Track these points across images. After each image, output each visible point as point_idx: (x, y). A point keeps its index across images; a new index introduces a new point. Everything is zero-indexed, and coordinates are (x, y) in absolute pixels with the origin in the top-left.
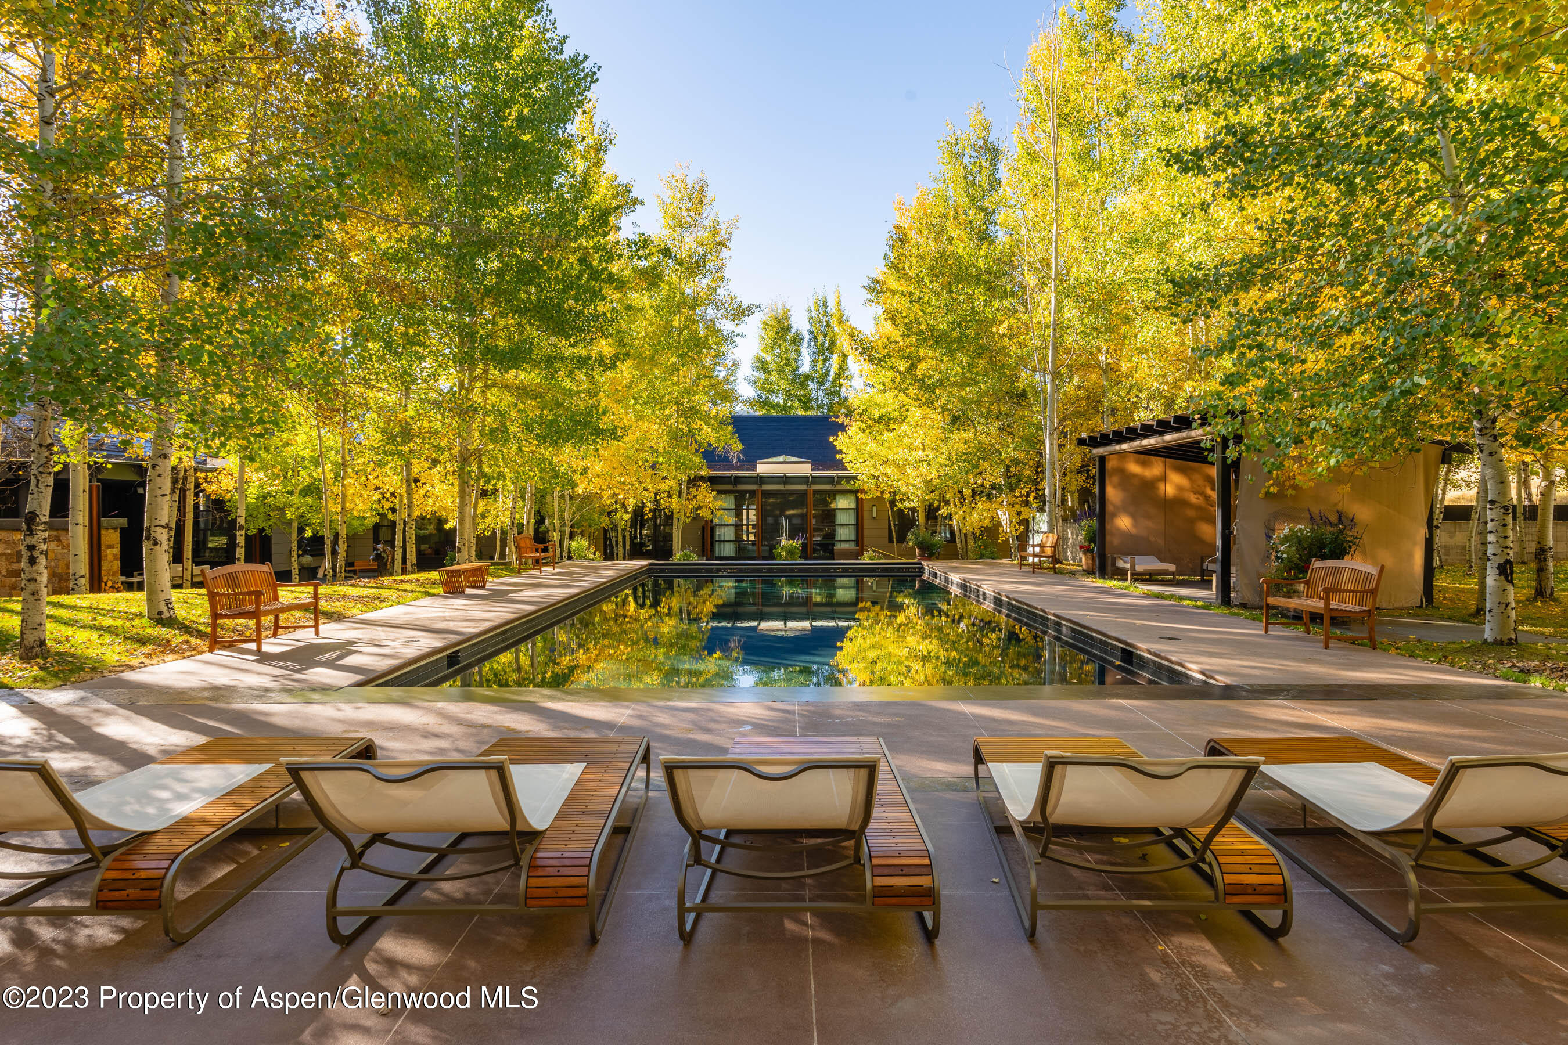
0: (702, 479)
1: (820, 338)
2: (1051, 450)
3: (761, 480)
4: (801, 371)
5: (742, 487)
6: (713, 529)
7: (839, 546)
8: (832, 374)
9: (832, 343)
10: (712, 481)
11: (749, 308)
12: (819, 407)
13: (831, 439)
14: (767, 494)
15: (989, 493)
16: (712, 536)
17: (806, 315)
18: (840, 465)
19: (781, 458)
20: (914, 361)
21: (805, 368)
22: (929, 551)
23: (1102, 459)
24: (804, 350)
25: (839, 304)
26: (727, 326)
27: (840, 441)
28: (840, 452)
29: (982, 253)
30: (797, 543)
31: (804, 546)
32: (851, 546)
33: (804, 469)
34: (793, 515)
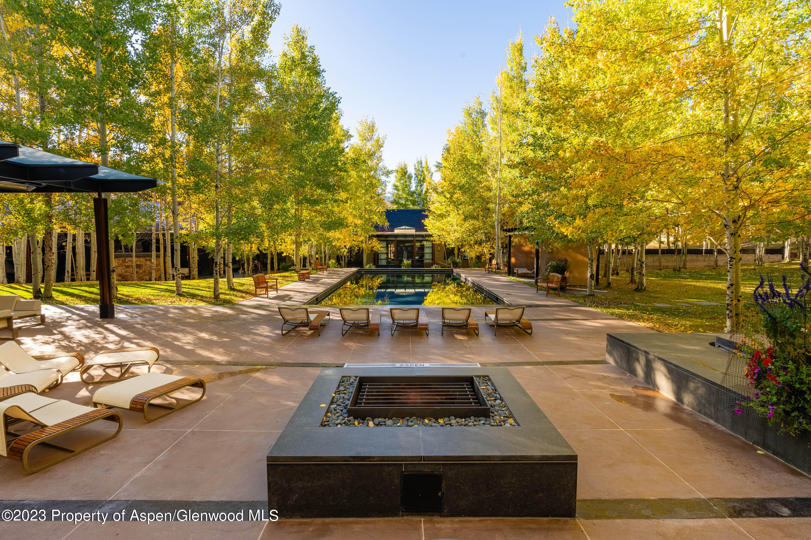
0: (374, 236)
1: (419, 177)
2: (498, 230)
3: (397, 236)
4: (412, 190)
5: (389, 239)
6: (378, 255)
7: (426, 261)
8: (424, 191)
9: (424, 178)
10: (378, 236)
11: (391, 171)
12: (419, 205)
13: (423, 221)
14: (398, 241)
15: (480, 243)
16: (378, 257)
17: (413, 167)
18: (426, 230)
19: (404, 227)
20: (452, 194)
21: (413, 189)
22: (456, 265)
23: (510, 237)
24: (413, 181)
25: (427, 163)
26: (383, 178)
27: (426, 222)
28: (426, 226)
29: (476, 158)
30: (410, 262)
31: (412, 262)
32: (430, 261)
33: (412, 231)
34: (408, 246)
